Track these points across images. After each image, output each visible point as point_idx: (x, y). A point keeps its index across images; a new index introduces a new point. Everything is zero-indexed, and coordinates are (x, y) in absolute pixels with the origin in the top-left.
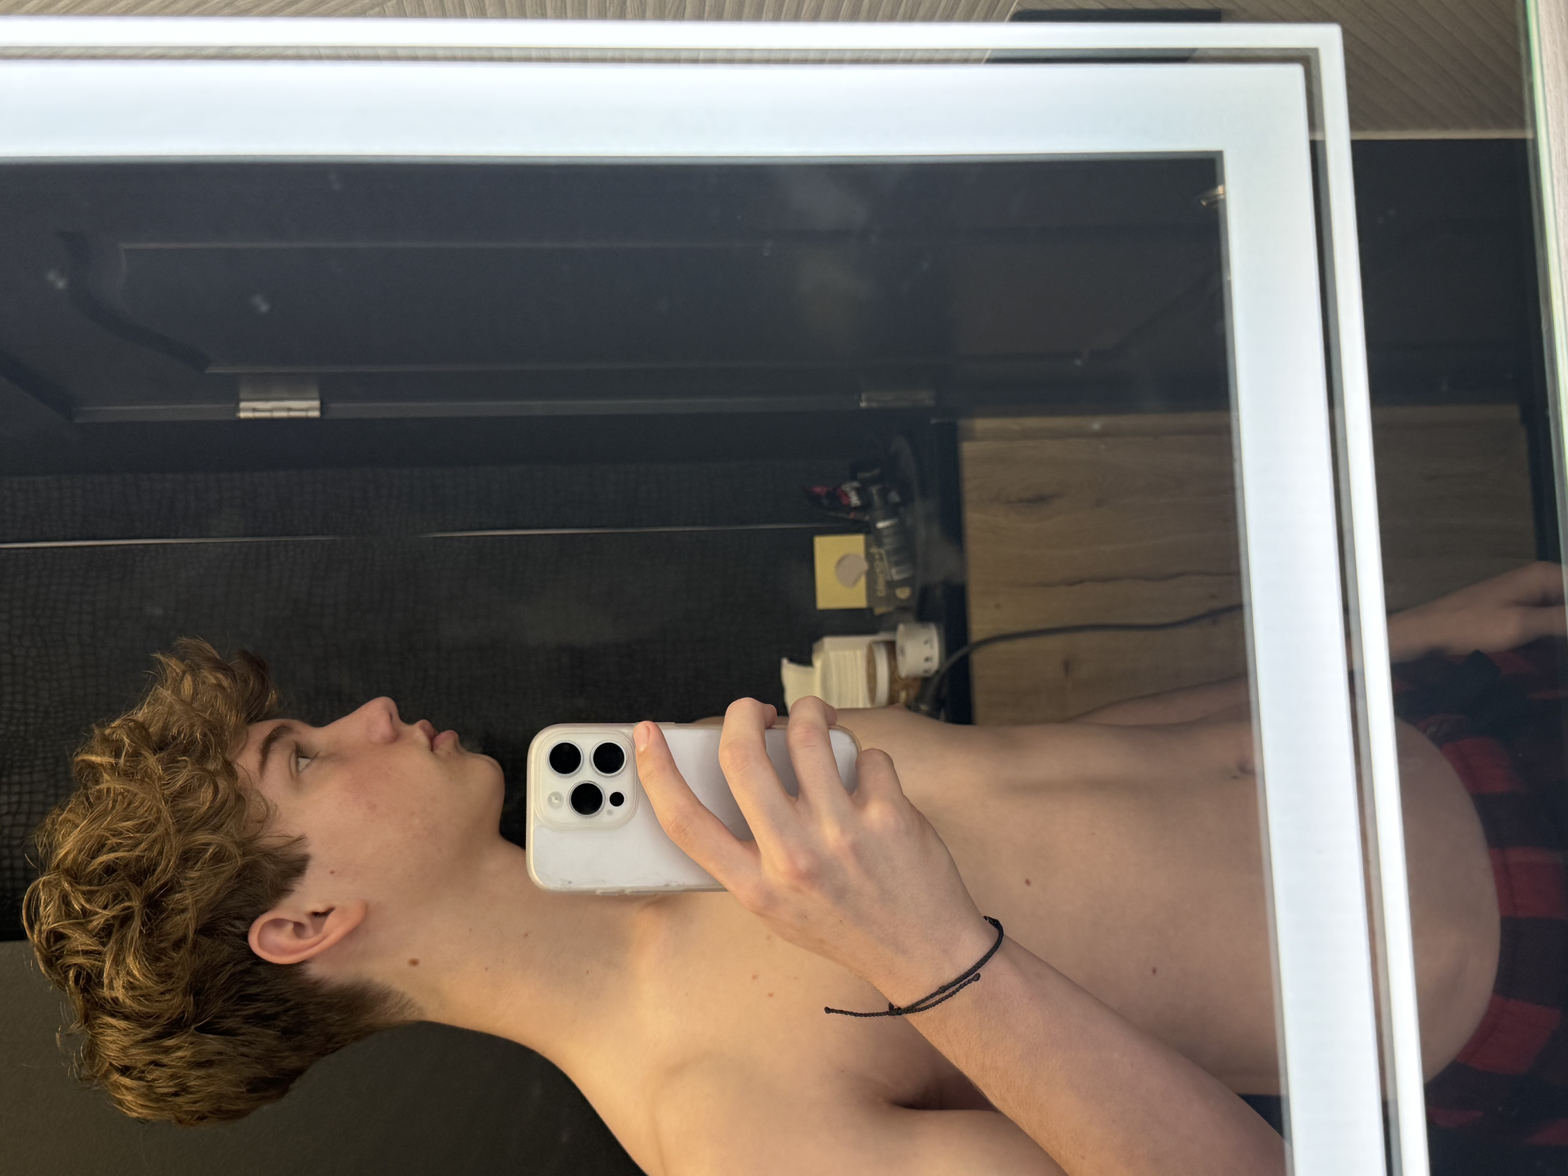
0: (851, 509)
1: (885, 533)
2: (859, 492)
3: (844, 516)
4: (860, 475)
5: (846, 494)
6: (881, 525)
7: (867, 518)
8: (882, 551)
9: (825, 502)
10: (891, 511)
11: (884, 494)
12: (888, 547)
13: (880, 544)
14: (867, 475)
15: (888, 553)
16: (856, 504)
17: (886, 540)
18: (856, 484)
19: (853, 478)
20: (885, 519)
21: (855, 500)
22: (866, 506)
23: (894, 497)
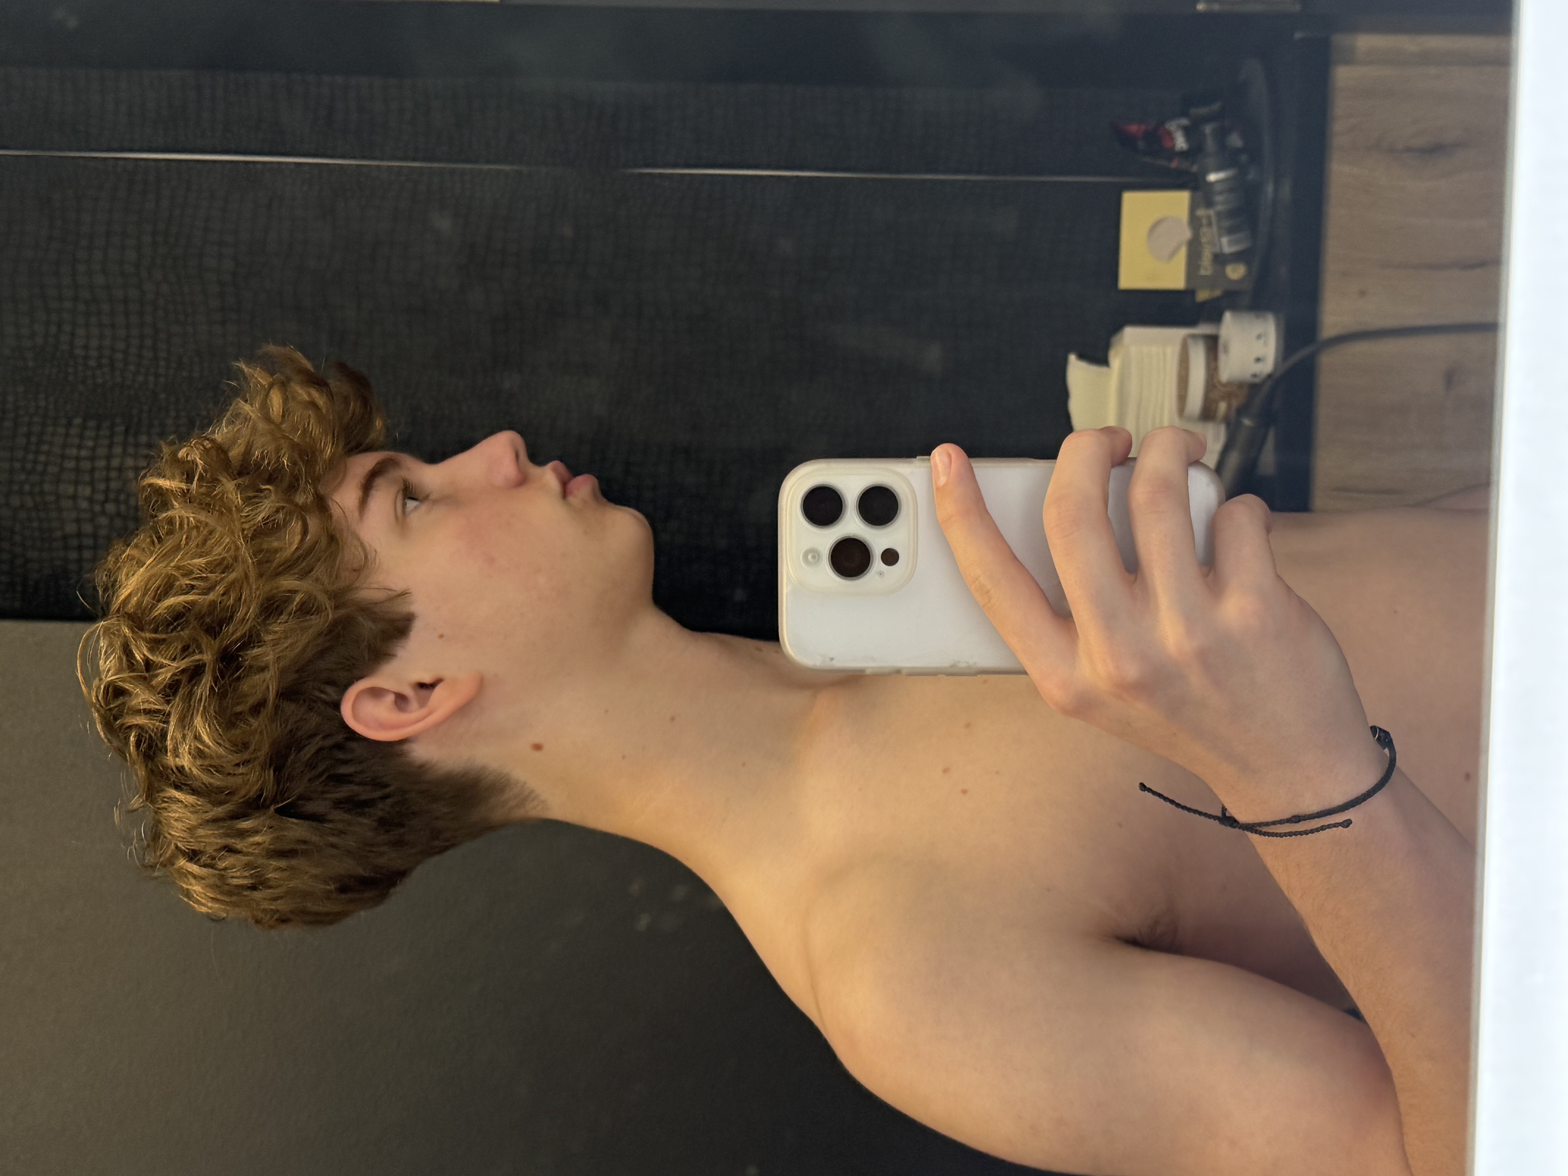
0: (1173, 154)
1: (1218, 188)
2: (1188, 132)
3: (1162, 162)
4: (1193, 111)
5: (1170, 136)
6: (1212, 177)
7: (1195, 168)
8: (1211, 212)
9: (1141, 144)
10: (1229, 159)
11: (1221, 134)
12: (1219, 208)
13: (1209, 204)
14: (1203, 111)
15: (1218, 214)
16: (1182, 148)
17: (1219, 198)
18: (1185, 122)
19: (1184, 114)
20: (1218, 169)
21: (1181, 142)
22: (1195, 151)
23: (1235, 140)
